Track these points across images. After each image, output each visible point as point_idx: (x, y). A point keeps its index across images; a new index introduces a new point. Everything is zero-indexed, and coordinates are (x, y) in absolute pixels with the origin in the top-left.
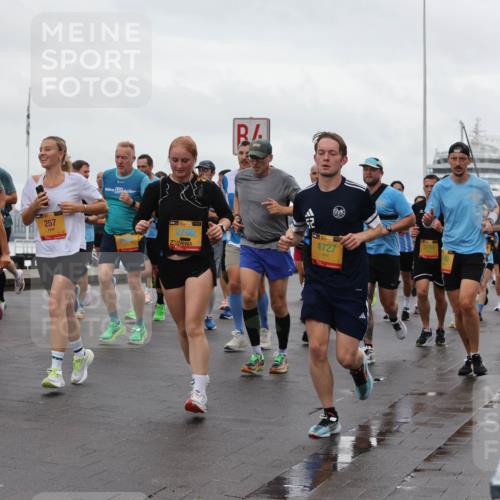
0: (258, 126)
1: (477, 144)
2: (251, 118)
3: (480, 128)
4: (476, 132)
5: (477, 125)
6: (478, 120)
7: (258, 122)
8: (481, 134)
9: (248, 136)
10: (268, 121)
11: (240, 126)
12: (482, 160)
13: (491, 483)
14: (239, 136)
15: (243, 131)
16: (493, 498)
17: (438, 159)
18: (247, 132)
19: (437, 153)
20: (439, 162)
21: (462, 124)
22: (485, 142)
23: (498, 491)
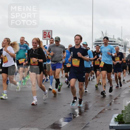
0: (49, 32)
2: (47, 30)
3: (107, 33)
4: (106, 34)
6: (106, 31)
7: (49, 31)
8: (107, 34)
9: (46, 35)
10: (52, 31)
11: (44, 32)
13: (109, 125)
14: (44, 35)
15: (45, 33)
16: (110, 129)
17: (96, 41)
18: (46, 34)
19: (96, 39)
20: (96, 42)
21: (102, 32)
23: (112, 127)
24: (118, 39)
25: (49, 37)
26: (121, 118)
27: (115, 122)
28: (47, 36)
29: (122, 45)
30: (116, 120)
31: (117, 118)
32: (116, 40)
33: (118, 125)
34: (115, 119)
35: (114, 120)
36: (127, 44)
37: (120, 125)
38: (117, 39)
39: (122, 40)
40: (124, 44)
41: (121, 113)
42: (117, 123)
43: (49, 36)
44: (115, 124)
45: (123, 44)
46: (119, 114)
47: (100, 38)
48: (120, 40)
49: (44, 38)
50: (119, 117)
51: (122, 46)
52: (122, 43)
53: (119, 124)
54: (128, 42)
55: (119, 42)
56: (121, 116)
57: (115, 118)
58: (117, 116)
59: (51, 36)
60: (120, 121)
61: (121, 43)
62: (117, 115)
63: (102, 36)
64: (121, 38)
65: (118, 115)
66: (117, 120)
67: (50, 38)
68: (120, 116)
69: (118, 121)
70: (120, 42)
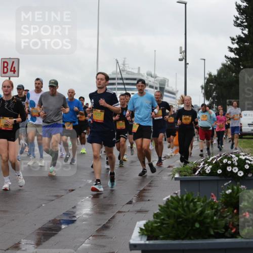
0: (13, 62)
1: (124, 71)
2: (10, 58)
3: (126, 63)
4: (124, 65)
5: (124, 61)
6: (125, 59)
7: (13, 60)
8: (126, 65)
9: (8, 67)
10: (19, 60)
11: (4, 62)
12: (127, 79)
13: (129, 243)
14: (4, 67)
15: (6, 65)
16: (131, 250)
18: (7, 65)
21: (117, 61)
22: (128, 70)
23: (134, 247)
24: (148, 75)
25: (12, 72)
26: (152, 229)
27: (140, 235)
28: (9, 70)
29: (155, 85)
30: (142, 232)
31: (144, 228)
32: (142, 76)
33: (147, 242)
34: (140, 231)
35: (139, 233)
36: (165, 85)
37: (151, 242)
38: (146, 74)
39: (156, 77)
40: (160, 84)
41: (152, 219)
42: (145, 238)
43: (13, 69)
44: (141, 240)
45: (157, 84)
46: (149, 221)
47: (113, 73)
48: (152, 77)
49: (4, 73)
50: (149, 227)
51: (156, 88)
52: (156, 82)
53: (148, 240)
54: (167, 81)
55: (150, 81)
56: (152, 225)
57: (141, 229)
58: (145, 225)
59: (16, 69)
60: (149, 234)
61: (153, 82)
62: (144, 222)
63: (116, 70)
64: (153, 73)
65: (147, 223)
66: (145, 233)
67: (14, 73)
68: (150, 224)
69: (146, 235)
70: (152, 79)
